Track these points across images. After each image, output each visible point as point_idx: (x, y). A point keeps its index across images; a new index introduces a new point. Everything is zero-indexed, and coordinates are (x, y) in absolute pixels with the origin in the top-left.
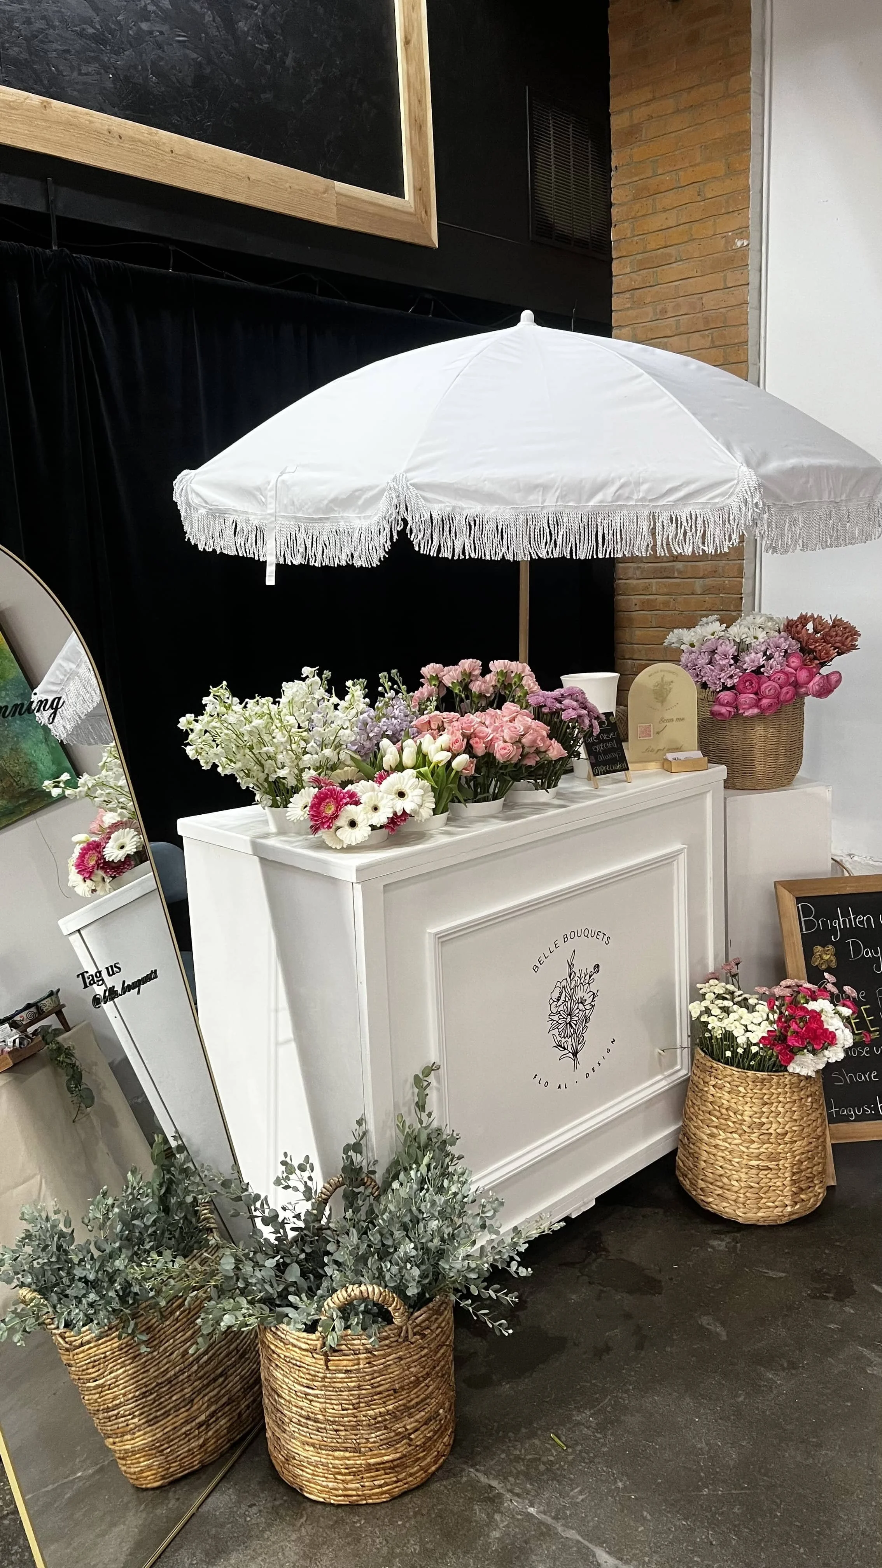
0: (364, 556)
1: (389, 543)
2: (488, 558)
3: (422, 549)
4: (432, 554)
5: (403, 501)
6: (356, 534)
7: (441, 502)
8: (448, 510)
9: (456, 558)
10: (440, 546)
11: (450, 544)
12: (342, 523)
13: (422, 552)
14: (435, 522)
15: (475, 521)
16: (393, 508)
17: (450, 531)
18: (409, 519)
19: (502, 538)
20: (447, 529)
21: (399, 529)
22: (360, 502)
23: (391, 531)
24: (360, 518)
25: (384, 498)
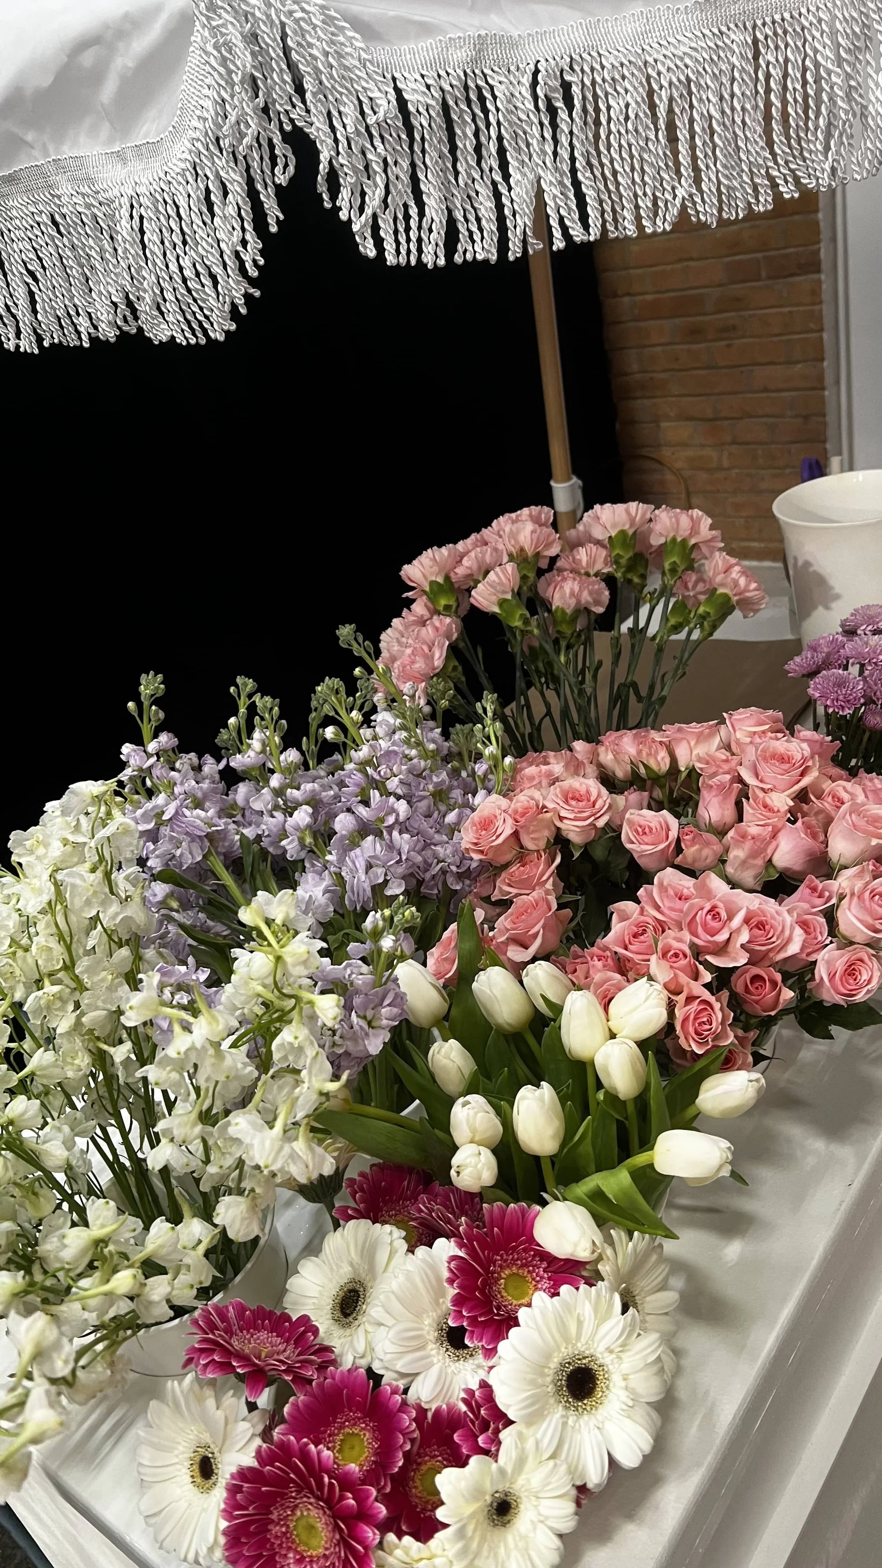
0: (171, 306)
1: (254, 244)
2: (631, 230)
3: (389, 246)
4: (428, 259)
5: (275, 52)
6: (124, 227)
7: (425, 29)
8: (460, 56)
9: (514, 251)
10: (451, 223)
11: (486, 206)
12: (65, 189)
13: (391, 259)
14: (420, 121)
15: (566, 87)
16: (242, 95)
17: (478, 149)
18: (318, 130)
19: (673, 139)
20: (465, 143)
21: (282, 179)
22: (109, 90)
23: (253, 194)
24: (121, 157)
25: (194, 58)
